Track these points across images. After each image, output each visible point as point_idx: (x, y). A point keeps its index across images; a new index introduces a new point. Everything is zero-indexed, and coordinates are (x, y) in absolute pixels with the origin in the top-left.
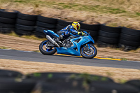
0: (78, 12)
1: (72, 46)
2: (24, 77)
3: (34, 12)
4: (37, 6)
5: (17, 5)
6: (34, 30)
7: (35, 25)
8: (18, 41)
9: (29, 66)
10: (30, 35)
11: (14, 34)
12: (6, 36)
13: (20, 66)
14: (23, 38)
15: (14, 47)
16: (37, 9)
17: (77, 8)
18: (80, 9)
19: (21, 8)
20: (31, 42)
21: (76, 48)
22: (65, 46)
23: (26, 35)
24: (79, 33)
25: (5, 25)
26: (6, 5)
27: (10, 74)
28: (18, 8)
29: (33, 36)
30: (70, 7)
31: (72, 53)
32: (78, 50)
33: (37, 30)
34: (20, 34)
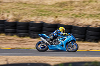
0: (86, 19)
1: (60, 43)
4: (56, 17)
16: (56, 20)
17: (85, 16)
18: (87, 17)
21: (62, 45)
22: (55, 44)
25: (35, 32)
28: (43, 19)
30: (80, 16)
32: (64, 47)
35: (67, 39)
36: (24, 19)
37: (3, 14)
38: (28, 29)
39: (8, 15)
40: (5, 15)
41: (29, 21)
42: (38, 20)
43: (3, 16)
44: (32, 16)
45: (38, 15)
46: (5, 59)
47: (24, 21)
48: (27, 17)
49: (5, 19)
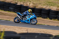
1: (27, 19)
2: (53, 37)
3: (57, 9)
4: (58, 7)
5: (50, 7)
6: (57, 17)
7: (57, 15)
8: (50, 21)
9: (55, 32)
10: (55, 19)
11: (48, 19)
12: (45, 19)
13: (51, 32)
14: (52, 20)
15: (48, 24)
19: (51, 8)
20: (56, 22)
23: (54, 19)
24: (30, 14)
26: (45, 7)
27: (48, 35)
28: (50, 8)
29: (56, 20)
31: (27, 22)
33: (58, 17)
34: (51, 19)
35: (31, 17)
36: (39, 6)
37: (27, 3)
38: (41, 13)
39: (30, 4)
40: (28, 4)
41: (42, 8)
42: (48, 8)
43: (27, 4)
44: (44, 5)
45: (48, 5)
46: (26, 29)
47: (39, 8)
48: (41, 5)
49: (28, 6)
